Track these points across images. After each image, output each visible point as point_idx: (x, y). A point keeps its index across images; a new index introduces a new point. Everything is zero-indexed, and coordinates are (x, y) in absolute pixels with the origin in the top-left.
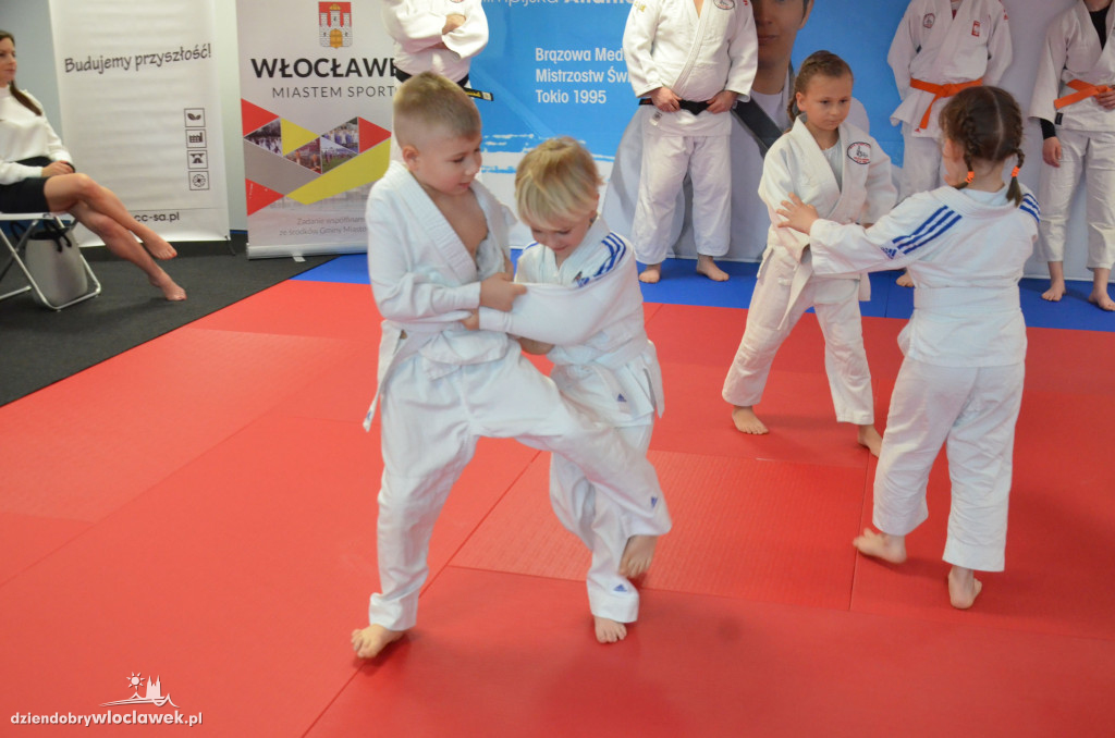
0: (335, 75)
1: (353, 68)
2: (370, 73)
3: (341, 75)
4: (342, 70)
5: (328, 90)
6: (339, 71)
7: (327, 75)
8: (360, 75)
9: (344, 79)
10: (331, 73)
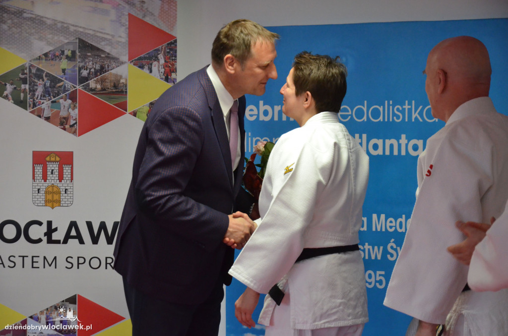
0: (50, 241)
1: (73, 233)
2: (95, 240)
3: (58, 242)
4: (59, 235)
5: (41, 260)
6: (55, 236)
7: (40, 240)
8: (82, 242)
9: (61, 246)
10: (45, 239)
